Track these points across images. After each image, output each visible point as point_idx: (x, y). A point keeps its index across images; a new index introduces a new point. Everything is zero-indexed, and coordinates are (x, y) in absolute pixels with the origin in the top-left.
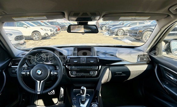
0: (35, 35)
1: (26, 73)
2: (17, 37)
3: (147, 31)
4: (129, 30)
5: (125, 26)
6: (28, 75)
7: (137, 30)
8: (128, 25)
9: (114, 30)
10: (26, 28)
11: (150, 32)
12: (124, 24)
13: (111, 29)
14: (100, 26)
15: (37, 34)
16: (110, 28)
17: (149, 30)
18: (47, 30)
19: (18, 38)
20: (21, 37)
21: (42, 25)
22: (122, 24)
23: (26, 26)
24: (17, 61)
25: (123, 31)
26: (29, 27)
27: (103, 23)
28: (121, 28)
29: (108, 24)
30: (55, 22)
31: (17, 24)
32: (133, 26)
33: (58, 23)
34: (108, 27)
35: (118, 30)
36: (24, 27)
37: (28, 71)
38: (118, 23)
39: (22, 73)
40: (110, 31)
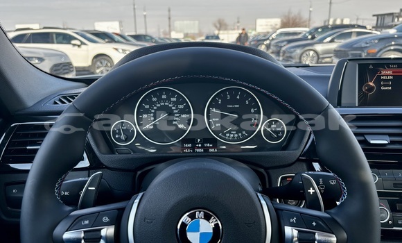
0: (99, 63)
1: (94, 237)
2: (55, 65)
4: (338, 49)
5: (321, 41)
7: (362, 49)
8: (329, 39)
9: (292, 52)
10: (79, 46)
11: (396, 53)
12: (315, 37)
13: (284, 49)
15: (106, 62)
16: (281, 47)
17: (392, 48)
18: (128, 52)
19: (59, 70)
20: (67, 67)
21: (116, 42)
22: (310, 37)
23: (79, 43)
25: (315, 55)
26: (85, 44)
27: (260, 38)
28: (310, 48)
29: (270, 38)
30: (145, 36)
31: (56, 38)
32: (342, 41)
33: (152, 38)
34: (276, 45)
35: (302, 51)
36: (74, 45)
37: (106, 219)
38: (300, 36)
39: (57, 231)
40: (281, 54)
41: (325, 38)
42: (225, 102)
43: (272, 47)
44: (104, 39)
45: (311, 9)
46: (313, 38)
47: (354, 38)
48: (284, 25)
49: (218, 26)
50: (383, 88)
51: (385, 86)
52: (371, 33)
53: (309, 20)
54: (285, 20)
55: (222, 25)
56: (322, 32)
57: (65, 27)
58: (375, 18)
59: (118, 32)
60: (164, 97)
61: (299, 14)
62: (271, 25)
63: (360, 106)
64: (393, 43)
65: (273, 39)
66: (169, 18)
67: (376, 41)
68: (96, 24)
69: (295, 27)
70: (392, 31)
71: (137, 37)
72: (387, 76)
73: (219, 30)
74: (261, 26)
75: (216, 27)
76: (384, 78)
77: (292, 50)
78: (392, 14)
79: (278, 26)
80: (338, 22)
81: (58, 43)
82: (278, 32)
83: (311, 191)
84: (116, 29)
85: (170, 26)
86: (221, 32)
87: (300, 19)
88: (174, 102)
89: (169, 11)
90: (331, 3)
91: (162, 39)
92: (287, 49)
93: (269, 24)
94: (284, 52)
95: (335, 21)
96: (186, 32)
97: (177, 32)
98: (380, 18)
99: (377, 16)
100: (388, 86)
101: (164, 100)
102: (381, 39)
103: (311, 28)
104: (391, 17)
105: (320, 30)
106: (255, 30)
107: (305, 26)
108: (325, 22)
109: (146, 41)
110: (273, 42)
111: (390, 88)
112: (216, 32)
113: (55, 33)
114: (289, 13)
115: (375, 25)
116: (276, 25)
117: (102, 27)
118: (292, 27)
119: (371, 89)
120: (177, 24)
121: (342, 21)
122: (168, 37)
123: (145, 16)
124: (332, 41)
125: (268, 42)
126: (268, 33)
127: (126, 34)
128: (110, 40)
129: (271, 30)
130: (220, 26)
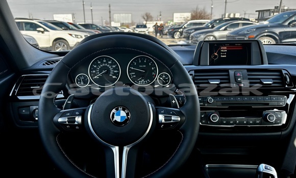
0: (58, 45)
1: (72, 121)
3: (262, 36)
4: (228, 35)
5: (218, 29)
6: (78, 125)
7: (244, 35)
8: (223, 28)
11: (268, 38)
12: (214, 27)
13: (192, 34)
14: (171, 32)
15: (63, 44)
16: (191, 33)
17: (266, 34)
18: (79, 37)
21: (70, 29)
22: (210, 26)
23: (42, 30)
24: (34, 81)
25: (214, 39)
26: (47, 31)
27: (176, 27)
28: (211, 34)
29: (183, 27)
30: (92, 25)
31: (25, 26)
32: (232, 29)
33: (97, 26)
34: (187, 32)
35: (205, 36)
36: (39, 31)
37: (77, 113)
38: (204, 26)
39: (55, 119)
40: (190, 38)
41: (221, 27)
42: (138, 64)
43: (184, 34)
44: (61, 27)
45: (212, 6)
46: (213, 27)
47: (241, 27)
48: (193, 18)
49: (146, 18)
50: (222, 56)
51: (223, 55)
52: (252, 24)
53: (211, 14)
54: (194, 14)
55: (148, 17)
56: (219, 23)
57: (31, 18)
58: (258, 13)
59: (71, 22)
60: (104, 61)
61: (204, 10)
62: (184, 18)
63: (210, 65)
64: (266, 31)
65: (185, 28)
66: (110, 12)
67: (254, 30)
68: (54, 15)
69: (201, 19)
70: (266, 23)
71: (86, 26)
72: (224, 50)
73: (147, 21)
74: (177, 18)
75: (144, 18)
76: (222, 51)
77: (198, 36)
78: (269, 10)
79: (189, 19)
80: (232, 16)
81: (26, 30)
82: (189, 22)
83: (174, 102)
84: (69, 20)
85: (110, 18)
86: (148, 22)
87: (205, 13)
88: (110, 64)
89: (110, 6)
90: (226, 2)
91: (104, 27)
92: (194, 35)
93: (183, 17)
94: (192, 37)
95: (229, 15)
96: (122, 22)
97: (115, 22)
98: (261, 13)
99: (259, 11)
100: (224, 55)
101: (105, 63)
102: (258, 28)
103: (212, 20)
104: (268, 13)
105: (218, 22)
106: (173, 21)
107: (208, 19)
108: (222, 16)
109: (93, 29)
110: (185, 30)
111: (225, 56)
112: (145, 22)
113: (24, 22)
114: (197, 8)
115: (257, 18)
116: (188, 17)
117: (59, 18)
118: (199, 19)
119: (216, 56)
120: (116, 16)
121: (234, 15)
122: (109, 26)
123: (91, 10)
124: (225, 29)
125: (181, 30)
126: (182, 23)
127: (78, 24)
128: (65, 28)
129: (184, 21)
130: (147, 18)
